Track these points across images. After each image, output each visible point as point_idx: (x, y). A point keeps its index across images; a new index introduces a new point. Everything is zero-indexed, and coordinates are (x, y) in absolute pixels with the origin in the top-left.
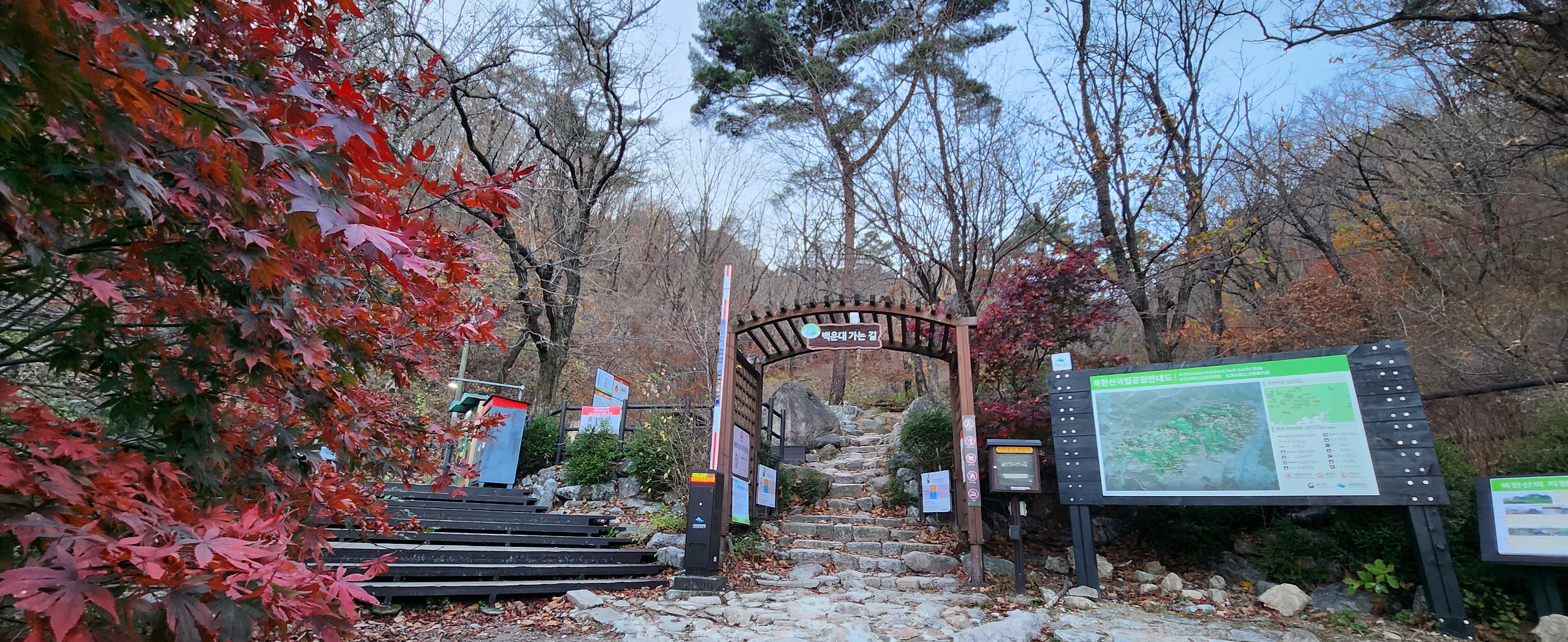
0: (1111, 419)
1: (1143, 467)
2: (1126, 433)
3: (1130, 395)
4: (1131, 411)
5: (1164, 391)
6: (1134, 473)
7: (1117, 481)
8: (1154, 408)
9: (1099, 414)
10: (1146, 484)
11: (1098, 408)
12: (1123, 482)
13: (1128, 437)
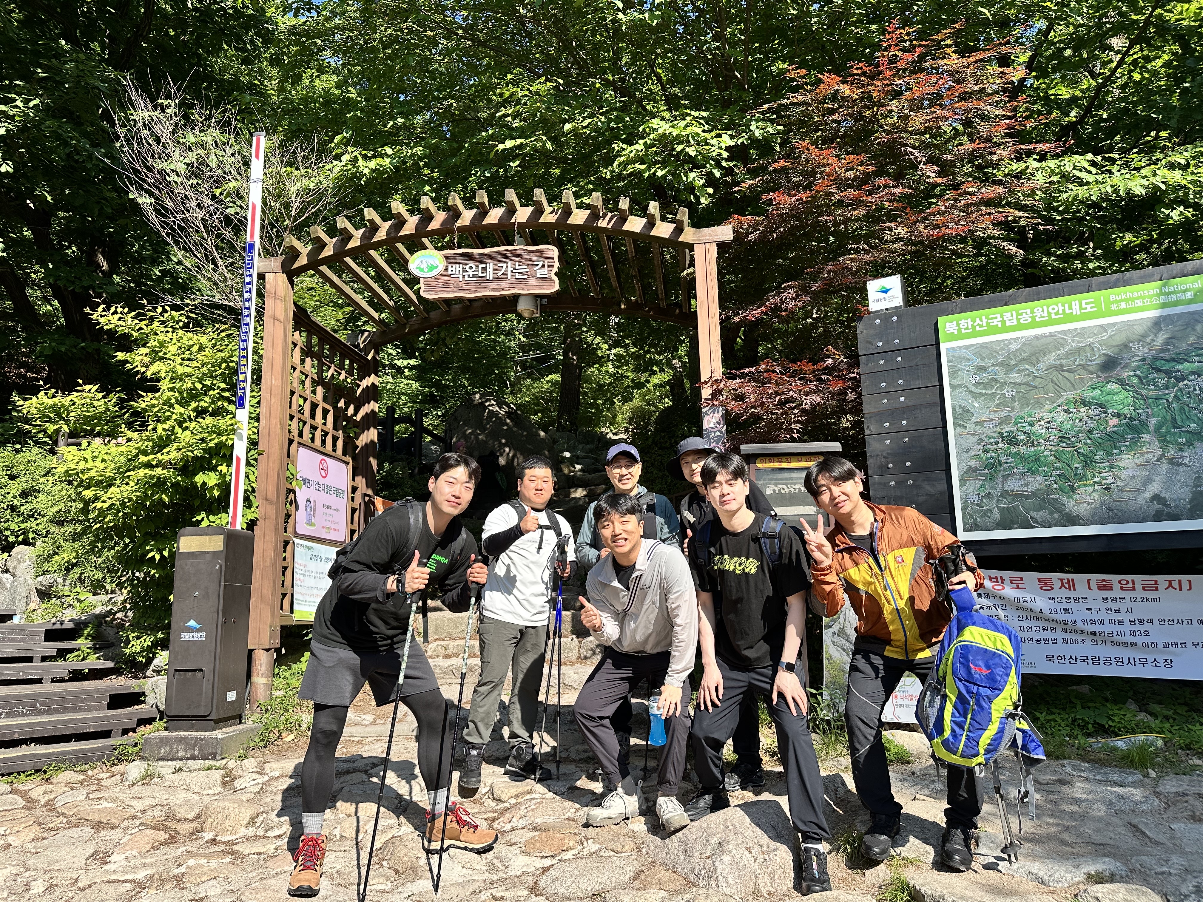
0: (976, 396)
1: (1036, 483)
2: (1006, 420)
3: (1013, 347)
4: (1014, 376)
5: (1081, 333)
6: (1018, 496)
7: (985, 514)
8: (1059, 368)
9: (952, 387)
10: (1039, 515)
11: (952, 375)
12: (996, 515)
13: (1007, 428)
